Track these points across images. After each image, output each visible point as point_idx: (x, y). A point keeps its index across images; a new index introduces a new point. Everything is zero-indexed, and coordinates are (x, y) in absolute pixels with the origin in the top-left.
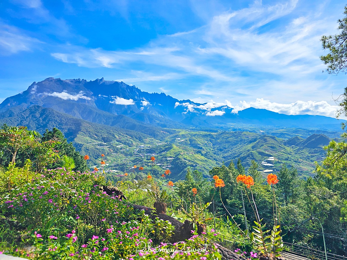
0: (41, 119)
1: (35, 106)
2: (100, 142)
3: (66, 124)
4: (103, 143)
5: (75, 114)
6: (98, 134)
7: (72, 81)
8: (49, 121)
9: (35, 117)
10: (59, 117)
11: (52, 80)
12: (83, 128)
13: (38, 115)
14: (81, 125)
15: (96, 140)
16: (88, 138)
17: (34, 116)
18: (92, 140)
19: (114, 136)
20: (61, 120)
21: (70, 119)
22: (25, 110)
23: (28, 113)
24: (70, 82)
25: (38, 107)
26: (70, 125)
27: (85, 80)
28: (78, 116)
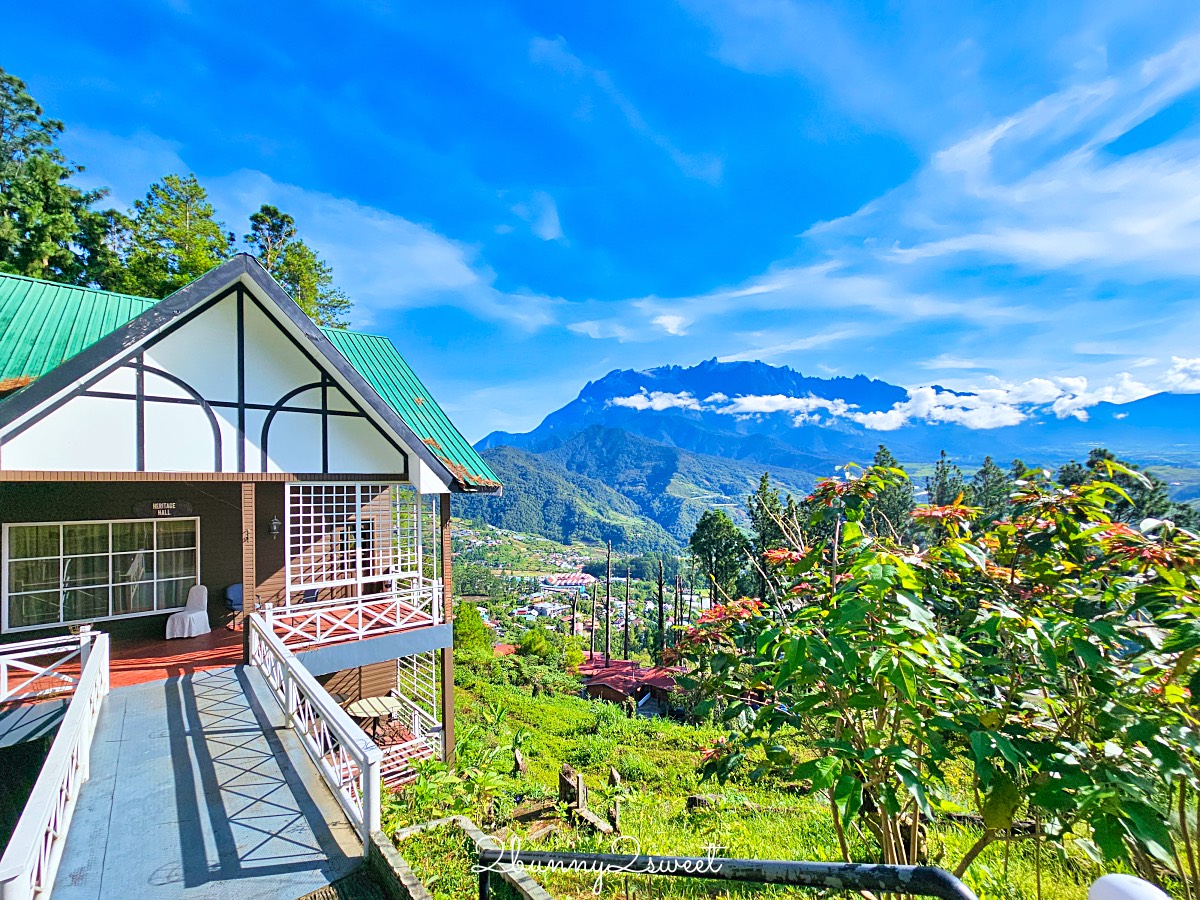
0: (604, 449)
1: (593, 426)
2: (717, 495)
3: (649, 459)
4: (723, 497)
5: (661, 438)
6: (712, 477)
7: (653, 373)
8: (618, 453)
9: (595, 447)
10: (635, 445)
11: (618, 376)
12: (680, 466)
13: (598, 443)
14: (677, 459)
15: (709, 489)
16: (691, 486)
17: (593, 446)
18: (701, 490)
19: (745, 481)
20: (639, 451)
21: (655, 448)
22: (578, 435)
23: (582, 439)
24: (650, 375)
25: (599, 427)
26: (656, 460)
27: (680, 367)
28: (668, 442)
